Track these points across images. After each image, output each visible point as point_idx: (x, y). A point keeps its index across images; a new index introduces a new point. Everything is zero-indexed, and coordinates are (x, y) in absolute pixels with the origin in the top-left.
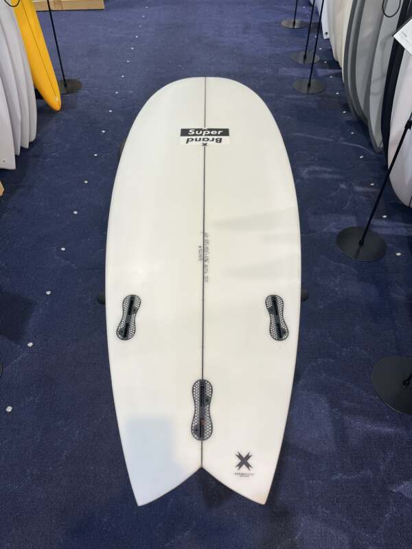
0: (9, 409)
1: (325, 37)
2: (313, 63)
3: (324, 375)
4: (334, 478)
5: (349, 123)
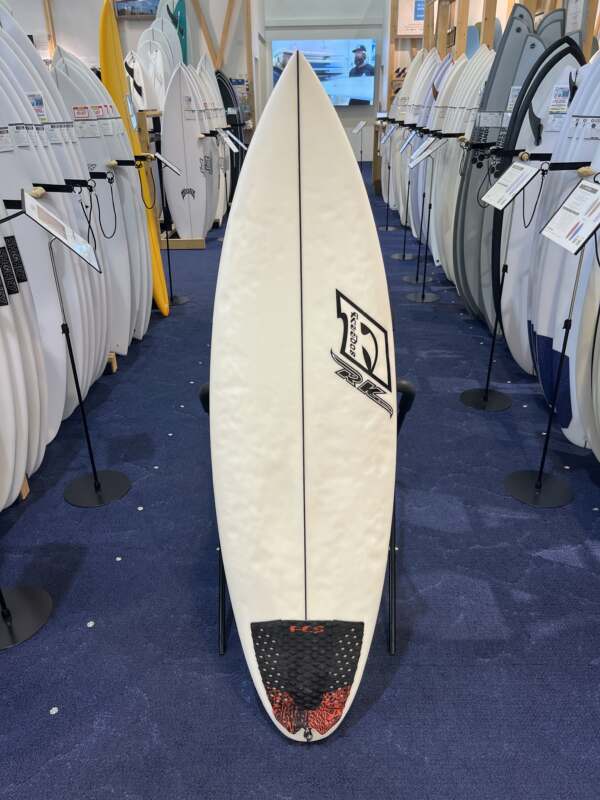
0: (140, 509)
1: (437, 264)
2: (424, 283)
3: (455, 484)
4: (471, 548)
5: (467, 321)
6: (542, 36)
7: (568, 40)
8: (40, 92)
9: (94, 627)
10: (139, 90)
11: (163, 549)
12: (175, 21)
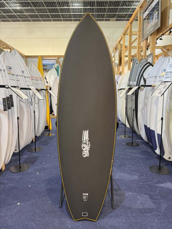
3: (132, 168)
4: (139, 183)
6: (143, 64)
7: (149, 63)
8: (24, 70)
9: (20, 204)
10: (47, 82)
11: (44, 184)
12: (56, 70)
